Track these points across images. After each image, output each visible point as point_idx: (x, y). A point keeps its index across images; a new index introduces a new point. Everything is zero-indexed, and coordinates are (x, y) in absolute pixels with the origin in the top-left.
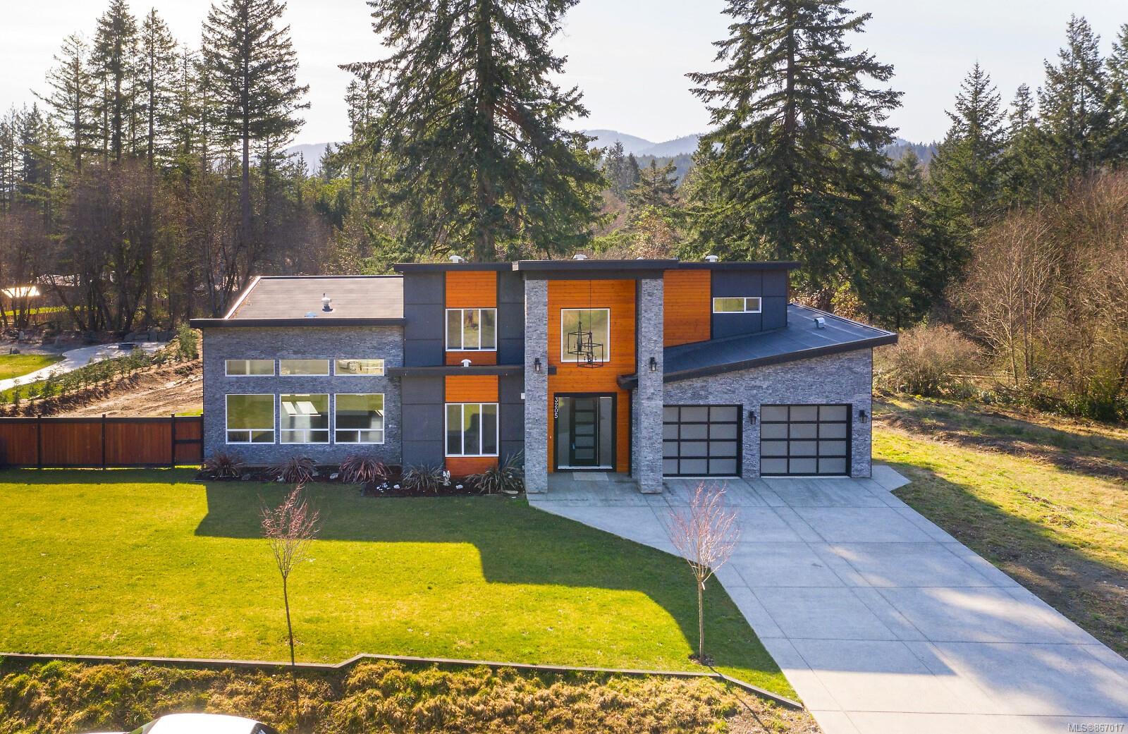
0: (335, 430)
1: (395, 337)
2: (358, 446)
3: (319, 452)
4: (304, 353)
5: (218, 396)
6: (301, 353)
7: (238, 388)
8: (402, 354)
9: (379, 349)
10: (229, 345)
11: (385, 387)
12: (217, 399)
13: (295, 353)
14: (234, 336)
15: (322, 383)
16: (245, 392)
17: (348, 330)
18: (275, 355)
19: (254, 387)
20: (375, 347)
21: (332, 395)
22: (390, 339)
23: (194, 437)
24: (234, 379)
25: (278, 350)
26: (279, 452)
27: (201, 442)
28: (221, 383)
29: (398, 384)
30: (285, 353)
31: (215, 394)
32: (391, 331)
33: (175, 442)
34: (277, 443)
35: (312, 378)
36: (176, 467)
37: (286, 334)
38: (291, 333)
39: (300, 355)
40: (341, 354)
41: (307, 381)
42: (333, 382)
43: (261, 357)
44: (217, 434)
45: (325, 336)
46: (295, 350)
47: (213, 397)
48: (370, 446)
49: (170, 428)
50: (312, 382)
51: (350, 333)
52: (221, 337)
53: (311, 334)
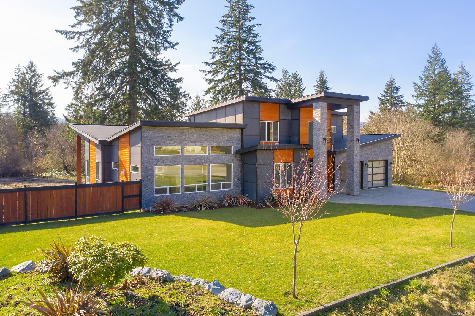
0: (211, 184)
1: (237, 134)
2: (221, 191)
4: (196, 142)
5: (150, 168)
7: (161, 163)
8: (240, 143)
9: (231, 141)
10: (157, 137)
11: (233, 160)
12: (150, 170)
13: (192, 142)
14: (160, 132)
15: (205, 158)
16: (165, 165)
18: (182, 143)
19: (170, 162)
20: (229, 140)
21: (209, 165)
22: (235, 135)
23: (135, 193)
24: (159, 158)
25: (183, 141)
26: (184, 198)
27: (140, 196)
28: (152, 160)
29: (238, 158)
30: (186, 142)
31: (149, 167)
32: (236, 131)
33: (123, 197)
34: (183, 193)
35: (200, 156)
36: (124, 213)
37: (187, 132)
38: (190, 131)
39: (194, 143)
40: (214, 143)
41: (198, 158)
42: (210, 158)
43: (174, 144)
44: (150, 190)
45: (207, 133)
46: (192, 140)
47: (148, 168)
48: (226, 192)
49: (121, 189)
50: (200, 158)
51: (218, 132)
52: (152, 133)
53: (200, 133)
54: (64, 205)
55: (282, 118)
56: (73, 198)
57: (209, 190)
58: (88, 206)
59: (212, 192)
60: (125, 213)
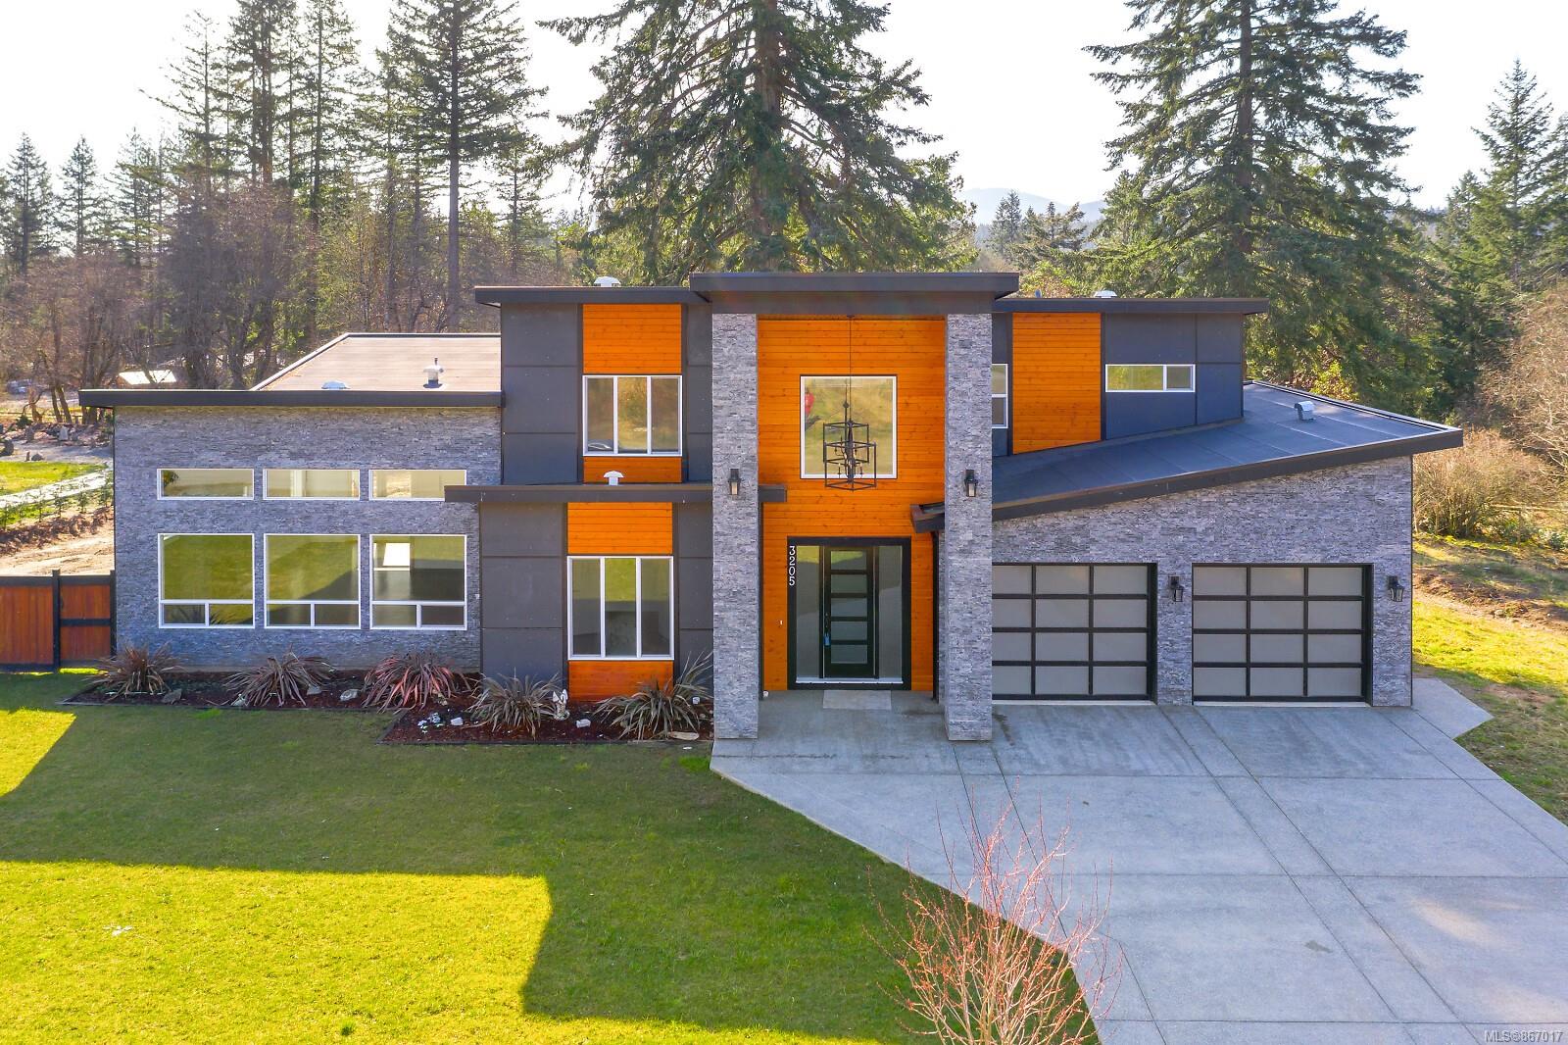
0: (372, 602)
1: (486, 427)
2: (418, 635)
3: (339, 645)
4: (310, 457)
5: (142, 537)
6: (303, 457)
7: (181, 522)
8: (498, 461)
9: (457, 450)
10: (165, 440)
11: (467, 522)
12: (142, 543)
13: (293, 456)
14: (174, 423)
15: (345, 513)
16: (195, 529)
17: (396, 414)
18: (255, 459)
19: (213, 521)
20: (447, 447)
21: (365, 537)
22: (478, 431)
23: (97, 615)
24: (174, 506)
25: (261, 452)
26: (264, 644)
27: (110, 623)
28: (149, 512)
30: (273, 456)
31: (137, 533)
32: (479, 415)
33: (59, 623)
34: (260, 626)
35: (325, 503)
36: (62, 670)
37: (276, 420)
38: (285, 419)
39: (302, 461)
40: (384, 460)
41: (317, 510)
42: (368, 513)
43: (227, 464)
44: (142, 607)
45: (353, 425)
46: (293, 450)
47: (134, 538)
48: (438, 636)
49: (50, 596)
50: (325, 511)
51: (400, 421)
52: (149, 425)
53: (325, 422)
55: (698, 359)
57: (366, 626)
60: (66, 673)
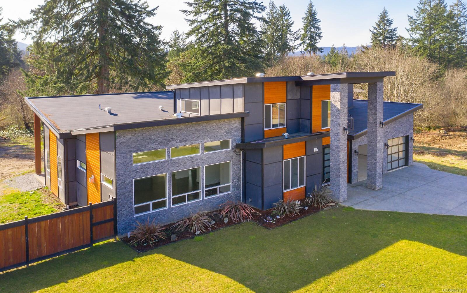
0: (205, 190)
1: (236, 124)
2: (218, 197)
4: (186, 141)
5: (127, 182)
6: (184, 141)
7: (142, 173)
8: (240, 135)
9: (229, 133)
10: (136, 141)
11: (232, 156)
12: (127, 184)
13: (180, 141)
14: (139, 134)
15: (197, 160)
16: (147, 175)
17: (212, 122)
18: (168, 144)
19: (153, 171)
20: (226, 132)
21: (203, 167)
22: (234, 126)
23: (108, 218)
24: (140, 167)
25: (170, 141)
26: (171, 213)
27: (115, 220)
28: (130, 171)
29: (238, 153)
30: (174, 142)
31: (125, 180)
32: (235, 120)
33: (92, 225)
34: (170, 207)
35: (191, 157)
36: (94, 245)
37: (175, 129)
38: (178, 128)
39: (183, 143)
40: (208, 139)
41: (188, 160)
42: (204, 158)
43: (158, 147)
44: (127, 210)
45: (199, 128)
46: (181, 139)
47: (124, 183)
48: (224, 196)
49: (89, 215)
50: (191, 160)
51: (213, 125)
52: (129, 136)
53: (191, 128)
54: (11, 250)
55: (289, 98)
56: (23, 239)
57: (203, 198)
58: (44, 245)
59: (206, 200)
60: (96, 246)
